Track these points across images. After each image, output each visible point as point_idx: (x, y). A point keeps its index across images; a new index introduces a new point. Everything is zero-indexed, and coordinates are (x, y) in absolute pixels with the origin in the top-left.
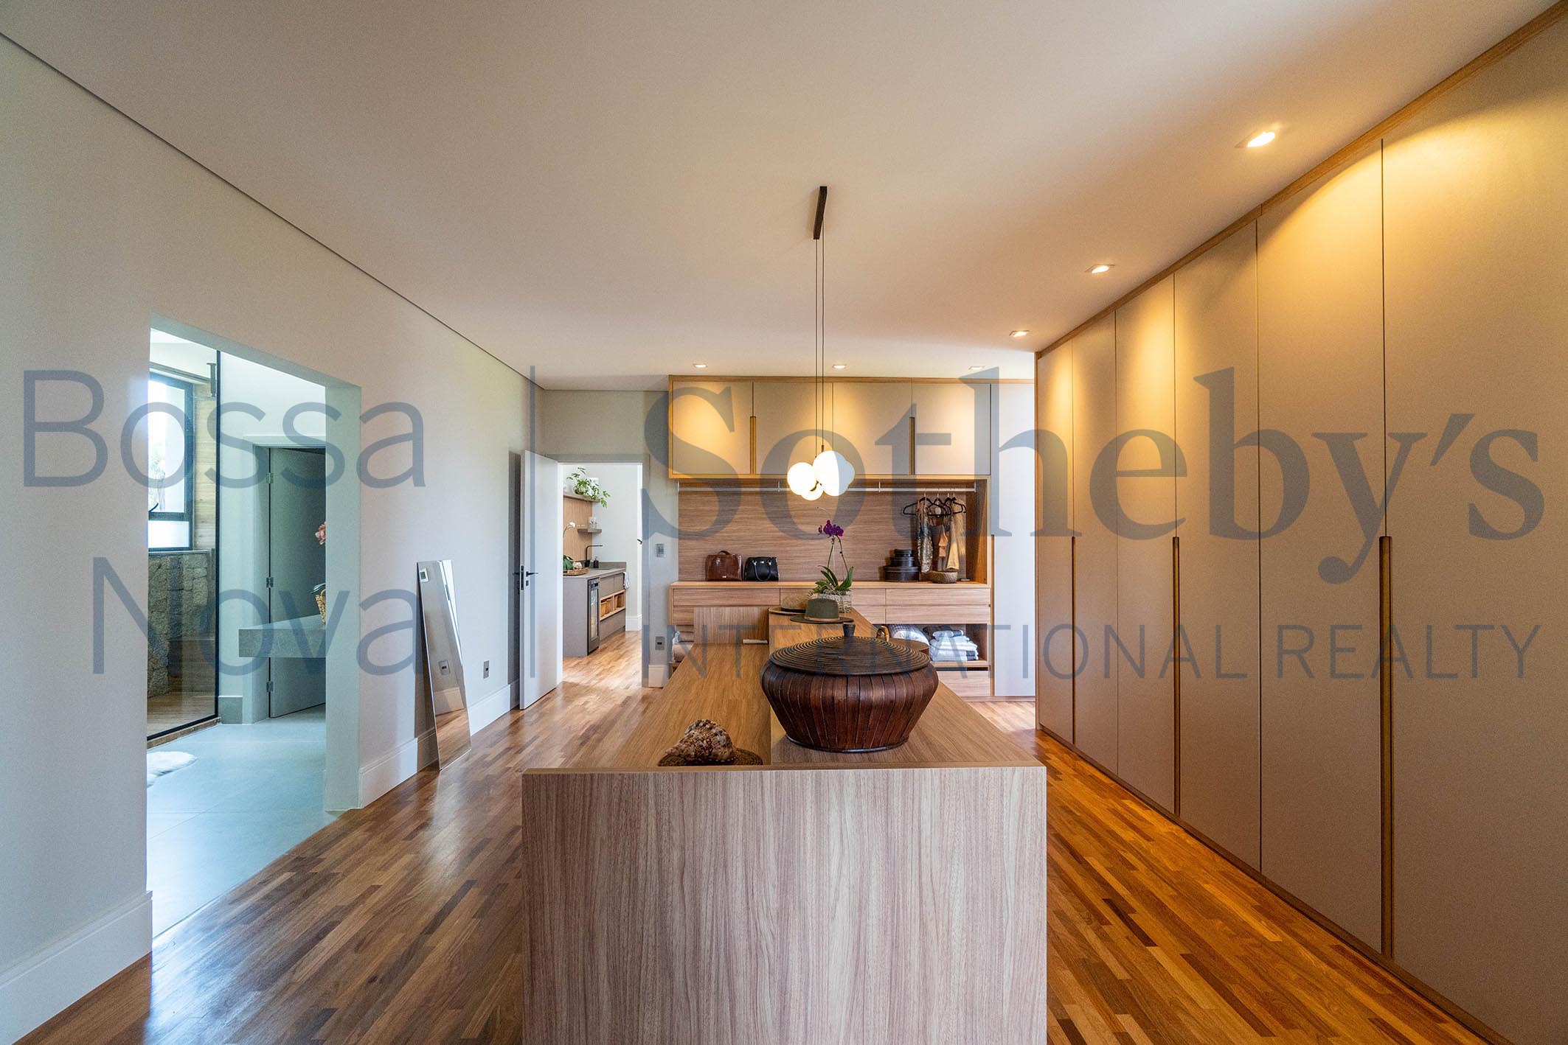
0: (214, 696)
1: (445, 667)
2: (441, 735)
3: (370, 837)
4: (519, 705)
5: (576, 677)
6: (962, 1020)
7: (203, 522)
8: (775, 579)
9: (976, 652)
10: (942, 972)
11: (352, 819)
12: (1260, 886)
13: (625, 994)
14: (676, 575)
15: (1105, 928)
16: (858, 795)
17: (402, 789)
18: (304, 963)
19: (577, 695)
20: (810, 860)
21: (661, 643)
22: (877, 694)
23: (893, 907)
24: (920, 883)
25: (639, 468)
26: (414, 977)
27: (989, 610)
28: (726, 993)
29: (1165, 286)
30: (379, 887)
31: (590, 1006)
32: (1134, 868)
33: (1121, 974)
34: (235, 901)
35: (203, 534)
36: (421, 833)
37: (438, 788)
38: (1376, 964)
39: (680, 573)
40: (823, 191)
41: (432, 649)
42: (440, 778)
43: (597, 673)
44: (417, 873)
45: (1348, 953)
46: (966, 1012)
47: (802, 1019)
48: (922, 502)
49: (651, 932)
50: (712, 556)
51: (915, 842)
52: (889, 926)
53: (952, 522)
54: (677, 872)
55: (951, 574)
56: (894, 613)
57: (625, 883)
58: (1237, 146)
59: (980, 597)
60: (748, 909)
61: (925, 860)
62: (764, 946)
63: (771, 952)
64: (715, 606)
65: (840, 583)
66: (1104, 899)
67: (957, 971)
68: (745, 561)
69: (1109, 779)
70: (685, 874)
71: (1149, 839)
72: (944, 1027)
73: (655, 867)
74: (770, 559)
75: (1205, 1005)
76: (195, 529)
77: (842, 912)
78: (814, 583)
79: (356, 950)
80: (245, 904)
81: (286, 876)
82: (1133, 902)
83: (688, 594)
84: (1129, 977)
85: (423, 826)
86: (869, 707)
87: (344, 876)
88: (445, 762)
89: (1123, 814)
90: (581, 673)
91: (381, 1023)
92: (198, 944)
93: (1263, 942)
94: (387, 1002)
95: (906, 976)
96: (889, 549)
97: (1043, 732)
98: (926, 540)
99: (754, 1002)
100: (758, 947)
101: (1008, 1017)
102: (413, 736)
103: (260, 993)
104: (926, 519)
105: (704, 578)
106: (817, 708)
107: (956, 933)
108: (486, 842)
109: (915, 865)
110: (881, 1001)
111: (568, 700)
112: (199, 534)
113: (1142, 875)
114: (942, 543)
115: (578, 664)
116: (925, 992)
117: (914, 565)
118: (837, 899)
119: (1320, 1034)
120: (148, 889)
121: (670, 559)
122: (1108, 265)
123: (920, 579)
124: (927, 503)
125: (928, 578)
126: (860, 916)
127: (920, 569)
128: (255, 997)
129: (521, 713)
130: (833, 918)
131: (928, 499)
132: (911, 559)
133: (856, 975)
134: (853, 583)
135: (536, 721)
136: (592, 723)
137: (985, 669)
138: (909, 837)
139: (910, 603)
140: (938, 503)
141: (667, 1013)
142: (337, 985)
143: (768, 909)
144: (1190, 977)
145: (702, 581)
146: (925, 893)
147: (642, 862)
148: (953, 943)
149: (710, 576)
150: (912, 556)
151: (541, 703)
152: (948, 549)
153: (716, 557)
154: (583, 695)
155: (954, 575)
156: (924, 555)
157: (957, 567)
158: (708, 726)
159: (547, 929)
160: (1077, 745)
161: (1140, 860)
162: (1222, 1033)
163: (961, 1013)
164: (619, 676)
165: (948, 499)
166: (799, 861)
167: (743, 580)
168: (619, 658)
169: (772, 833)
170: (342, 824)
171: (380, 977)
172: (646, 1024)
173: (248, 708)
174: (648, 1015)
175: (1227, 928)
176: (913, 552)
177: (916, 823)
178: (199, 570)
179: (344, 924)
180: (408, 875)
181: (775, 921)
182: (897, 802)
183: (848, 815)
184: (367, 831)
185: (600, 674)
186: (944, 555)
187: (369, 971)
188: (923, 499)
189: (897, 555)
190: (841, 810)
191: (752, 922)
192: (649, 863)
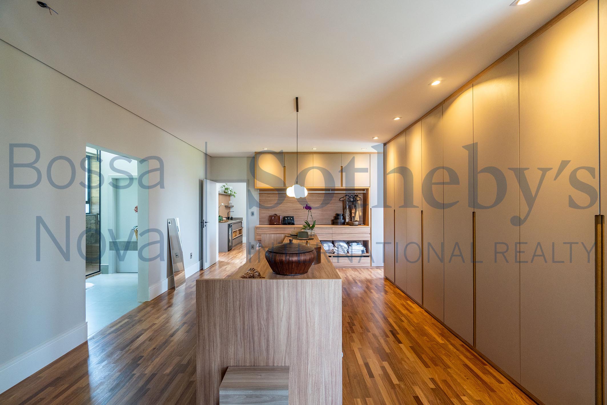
0: (99, 264)
1: (177, 255)
2: (176, 278)
3: (153, 309)
4: (203, 269)
5: (224, 259)
6: (318, 350)
7: (94, 204)
8: (293, 224)
9: (365, 250)
10: (312, 336)
11: (146, 304)
12: (444, 327)
13: (224, 341)
14: (258, 223)
15: (387, 339)
16: (288, 287)
17: (163, 295)
18: (134, 344)
19: (223, 265)
20: (275, 304)
21: (253, 247)
22: (295, 259)
23: (298, 318)
24: (306, 312)
25: (244, 185)
26: (167, 348)
27: (369, 235)
28: (252, 341)
29: (419, 124)
30: (156, 323)
31: (215, 344)
32: (403, 321)
33: (388, 351)
34: (111, 327)
35: (94, 208)
36: (169, 308)
37: (175, 295)
38: (472, 350)
39: (260, 222)
40: (297, 98)
41: (173, 249)
42: (175, 292)
43: (231, 258)
44: (167, 321)
45: (465, 346)
46: (319, 348)
47: (273, 349)
48: (346, 196)
49: (231, 324)
50: (271, 216)
51: (305, 300)
52: (297, 323)
53: (357, 204)
54: (238, 307)
55: (356, 222)
56: (335, 236)
57: (224, 310)
58: (429, 85)
59: (366, 231)
60: (258, 318)
61: (307, 305)
62: (262, 328)
63: (264, 330)
64: (268, 234)
65: (311, 226)
66: (390, 331)
67: (316, 336)
68: (283, 218)
69: (404, 294)
70: (241, 308)
71: (411, 313)
72: (313, 352)
73: (232, 306)
74: (291, 217)
75: (412, 359)
76: (91, 206)
77: (284, 319)
78: (302, 226)
79: (149, 341)
80: (115, 328)
81: (126, 320)
82: (399, 331)
83: (262, 230)
84: (390, 352)
85: (170, 306)
86: (292, 262)
87: (145, 320)
88: (177, 287)
89: (405, 305)
90: (224, 258)
91: (157, 360)
92: (101, 338)
93: (438, 343)
94: (159, 354)
95: (302, 337)
96: (335, 213)
97: (386, 279)
98: (347, 210)
99: (260, 344)
100: (261, 328)
101: (331, 349)
102: (166, 278)
103: (121, 351)
104: (347, 203)
105: (268, 224)
106: (278, 263)
107: (316, 325)
108: (190, 311)
109: (305, 306)
110: (295, 344)
111: (220, 267)
112: (93, 208)
113: (405, 324)
114: (353, 211)
115: (224, 254)
116: (308, 342)
117: (343, 219)
118: (283, 316)
119: (445, 368)
120: (86, 321)
121: (256, 217)
122: (400, 117)
123: (345, 224)
124: (348, 197)
125: (348, 224)
126: (289, 320)
127: (345, 220)
128: (120, 352)
129: (203, 271)
130: (281, 321)
131: (348, 195)
132: (342, 217)
133: (288, 337)
134: (316, 226)
135: (208, 274)
136: (227, 275)
137: (368, 257)
138: (303, 298)
139: (341, 233)
140: (352, 197)
141: (236, 346)
142: (144, 350)
143: (263, 318)
144: (410, 352)
145: (267, 225)
146: (307, 314)
147: (229, 305)
148: (315, 329)
149: (270, 223)
150: (342, 216)
151: (211, 268)
152: (355, 213)
153: (272, 216)
154: (225, 265)
155: (357, 223)
156: (347, 216)
157: (358, 220)
158: (253, 270)
159: (203, 322)
160: (396, 283)
161: (406, 319)
162: (414, 367)
163: (318, 348)
164: (239, 259)
165: (356, 195)
166: (272, 305)
167: (282, 225)
168: (239, 253)
169: (264, 297)
170: (144, 305)
171: (157, 348)
172: (230, 349)
173: (111, 269)
174: (230, 347)
175: (427, 339)
176: (343, 214)
177: (305, 295)
178: (92, 221)
179: (145, 334)
180: (165, 320)
181: (265, 321)
182: (299, 289)
183: (286, 293)
184: (151, 308)
185: (232, 258)
186: (354, 216)
187: (153, 346)
188: (347, 195)
189: (337, 216)
190: (284, 291)
191: (259, 322)
192: (230, 305)
